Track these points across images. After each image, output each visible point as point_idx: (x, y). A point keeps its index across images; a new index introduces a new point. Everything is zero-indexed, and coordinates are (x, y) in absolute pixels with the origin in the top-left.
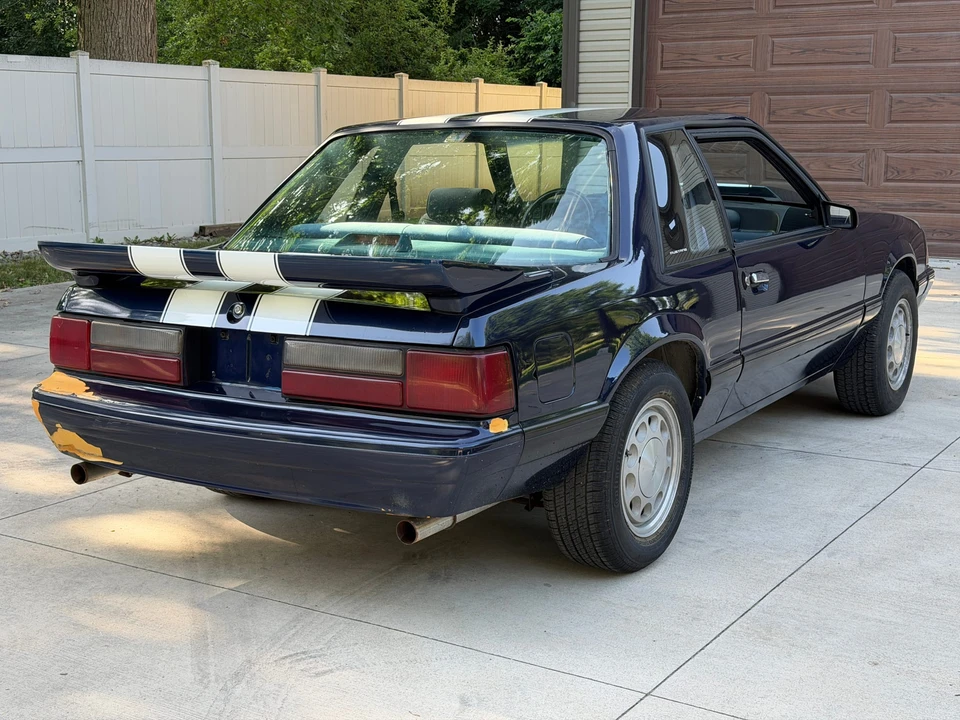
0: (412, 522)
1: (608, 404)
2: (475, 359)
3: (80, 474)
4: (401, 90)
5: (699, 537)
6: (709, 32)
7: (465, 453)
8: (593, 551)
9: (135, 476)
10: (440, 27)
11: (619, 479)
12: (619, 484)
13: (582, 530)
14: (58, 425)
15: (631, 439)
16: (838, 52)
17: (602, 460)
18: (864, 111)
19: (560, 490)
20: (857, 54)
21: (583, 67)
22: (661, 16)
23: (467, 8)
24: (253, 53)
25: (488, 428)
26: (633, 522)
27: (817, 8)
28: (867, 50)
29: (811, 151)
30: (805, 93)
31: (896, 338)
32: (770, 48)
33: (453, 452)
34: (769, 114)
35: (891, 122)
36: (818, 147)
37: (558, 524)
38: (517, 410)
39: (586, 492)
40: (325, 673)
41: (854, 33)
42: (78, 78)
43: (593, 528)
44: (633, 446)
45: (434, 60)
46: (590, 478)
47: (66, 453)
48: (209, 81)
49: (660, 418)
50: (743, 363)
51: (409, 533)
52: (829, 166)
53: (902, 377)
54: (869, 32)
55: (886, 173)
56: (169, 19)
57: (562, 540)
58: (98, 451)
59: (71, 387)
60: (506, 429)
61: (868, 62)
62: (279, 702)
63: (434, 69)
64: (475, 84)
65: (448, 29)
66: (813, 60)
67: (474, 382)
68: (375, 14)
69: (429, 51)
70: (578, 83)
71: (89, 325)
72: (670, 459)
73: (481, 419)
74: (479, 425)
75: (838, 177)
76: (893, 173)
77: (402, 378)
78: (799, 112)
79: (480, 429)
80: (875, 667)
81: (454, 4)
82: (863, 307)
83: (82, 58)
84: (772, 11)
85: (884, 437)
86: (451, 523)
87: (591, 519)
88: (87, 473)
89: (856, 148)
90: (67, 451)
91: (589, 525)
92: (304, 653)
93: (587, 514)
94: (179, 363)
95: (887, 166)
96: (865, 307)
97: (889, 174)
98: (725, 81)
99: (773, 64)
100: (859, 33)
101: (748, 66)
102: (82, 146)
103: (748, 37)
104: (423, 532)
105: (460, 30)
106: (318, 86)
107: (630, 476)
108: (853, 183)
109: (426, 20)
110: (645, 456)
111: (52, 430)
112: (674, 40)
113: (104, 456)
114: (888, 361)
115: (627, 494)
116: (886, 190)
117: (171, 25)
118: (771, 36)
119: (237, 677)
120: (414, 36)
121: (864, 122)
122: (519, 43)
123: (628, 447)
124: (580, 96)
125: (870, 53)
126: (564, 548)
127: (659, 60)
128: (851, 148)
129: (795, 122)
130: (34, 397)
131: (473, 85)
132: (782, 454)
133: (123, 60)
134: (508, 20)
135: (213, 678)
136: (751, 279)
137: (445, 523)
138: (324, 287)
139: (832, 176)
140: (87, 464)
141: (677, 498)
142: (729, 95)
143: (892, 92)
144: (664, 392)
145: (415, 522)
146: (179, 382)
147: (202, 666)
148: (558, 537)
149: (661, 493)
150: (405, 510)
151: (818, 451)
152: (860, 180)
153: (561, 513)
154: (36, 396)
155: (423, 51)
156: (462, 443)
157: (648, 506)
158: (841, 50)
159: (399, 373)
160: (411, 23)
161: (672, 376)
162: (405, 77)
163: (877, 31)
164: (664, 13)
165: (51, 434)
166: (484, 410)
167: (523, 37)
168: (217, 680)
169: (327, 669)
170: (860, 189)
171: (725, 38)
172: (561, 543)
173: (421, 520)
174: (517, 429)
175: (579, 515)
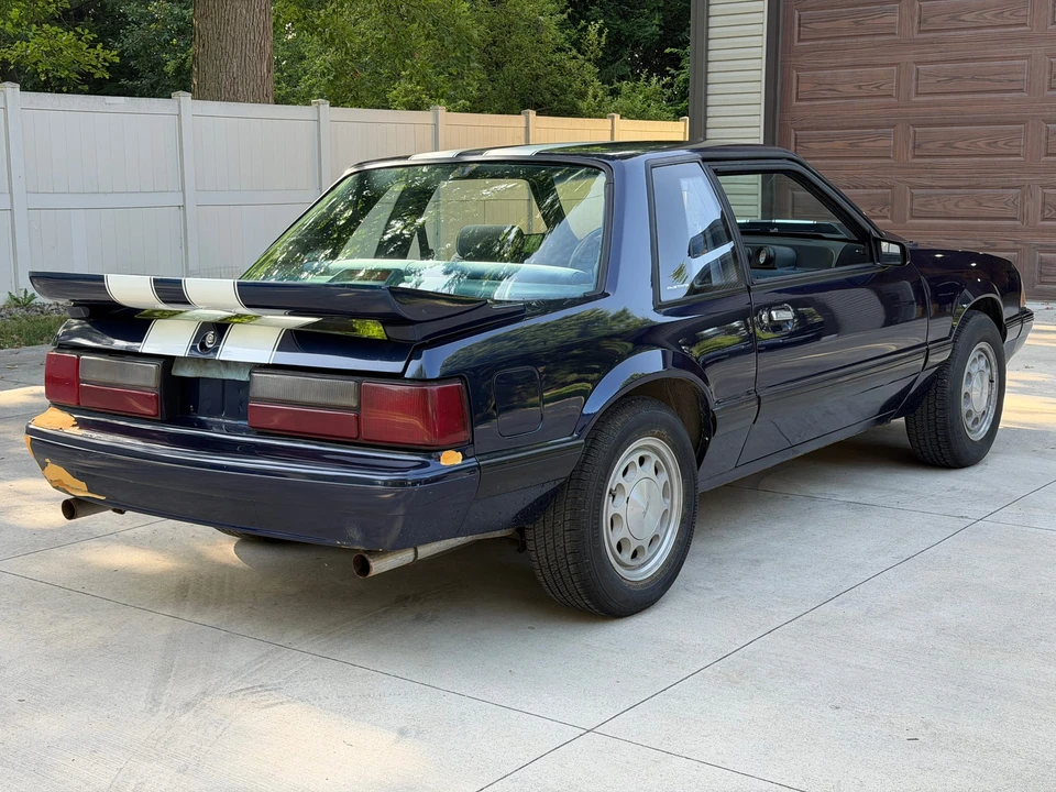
0: (366, 556)
1: (583, 441)
2: (426, 390)
3: (71, 509)
4: (527, 128)
5: (709, 585)
6: (848, 60)
7: (414, 484)
8: (575, 593)
9: (128, 513)
10: (589, 60)
13: (563, 571)
14: (47, 460)
15: (616, 478)
16: (989, 80)
17: (580, 499)
18: (1017, 144)
19: (539, 529)
20: (1010, 81)
21: (711, 100)
22: (796, 44)
23: (623, 38)
24: (385, 91)
25: (439, 460)
26: (621, 565)
27: (965, 32)
28: (1020, 77)
29: (959, 187)
30: (952, 125)
31: (975, 383)
32: (914, 76)
33: (402, 483)
34: (914, 148)
35: (1048, 155)
36: (967, 183)
37: (540, 564)
38: (473, 443)
39: (564, 531)
40: (275, 704)
41: (1005, 58)
42: (180, 120)
43: (572, 568)
44: (619, 485)
45: (582, 95)
46: (568, 516)
47: (57, 488)
48: (318, 121)
49: (655, 458)
50: (759, 404)
51: (364, 567)
52: (980, 204)
53: (985, 427)
54: (1022, 58)
55: (1043, 211)
56: (303, 58)
57: (546, 581)
58: (83, 485)
59: (60, 422)
60: (460, 462)
61: (1021, 90)
62: (220, 730)
63: (582, 105)
64: (610, 121)
65: (598, 62)
66: (960, 89)
67: (425, 416)
68: (519, 47)
69: (577, 85)
70: (706, 117)
71: (78, 360)
72: (669, 501)
73: (431, 451)
74: (430, 458)
75: (989, 215)
76: (1051, 211)
77: (358, 409)
78: (946, 145)
79: (431, 461)
80: (836, 711)
81: (604, 35)
82: (926, 349)
83: (184, 99)
84: (916, 36)
85: (953, 489)
86: (412, 558)
87: (570, 558)
88: (77, 508)
89: (1010, 184)
90: (58, 485)
91: (568, 565)
92: (260, 686)
93: (566, 554)
94: (156, 397)
95: (1044, 204)
96: (928, 350)
97: (1047, 212)
98: (865, 112)
99: (917, 94)
100: (1013, 58)
101: (891, 96)
102: (183, 191)
103: (892, 65)
104: (379, 566)
105: (615, 62)
106: (436, 125)
107: (616, 516)
108: (1007, 222)
109: (574, 52)
110: (634, 496)
111: (43, 466)
112: (810, 69)
113: (89, 491)
114: (965, 408)
115: (611, 537)
116: (1043, 230)
117: (305, 62)
118: (914, 63)
119: (188, 705)
120: (561, 69)
121: (1018, 155)
122: (679, 75)
123: (611, 486)
124: (709, 131)
125: (1023, 80)
126: (547, 590)
127: (794, 92)
128: (1006, 184)
129: (941, 156)
130: (27, 433)
131: (609, 121)
132: (833, 505)
133: (237, 101)
134: (667, 51)
135: (163, 707)
136: (770, 317)
137: (405, 557)
138: (290, 315)
139: (984, 215)
140: (78, 500)
141: (677, 542)
142: (870, 127)
143: (1048, 122)
144: (656, 431)
145: (370, 556)
146: (156, 416)
147: (156, 697)
148: (542, 579)
149: (656, 537)
150: (359, 543)
151: (874, 503)
152: (1014, 219)
153: (542, 553)
154: (30, 431)
155: (570, 86)
156: (411, 475)
157: (641, 549)
158: (992, 78)
159: (355, 405)
160: (557, 57)
161: (666, 414)
162: (532, 113)
163: (1030, 56)
164: (799, 40)
165: (43, 469)
166: (436, 441)
167: (683, 68)
168: (166, 709)
169: (278, 701)
170: (1014, 229)
171: (865, 65)
172: (544, 584)
173: (376, 553)
174: (472, 462)
175: (558, 555)
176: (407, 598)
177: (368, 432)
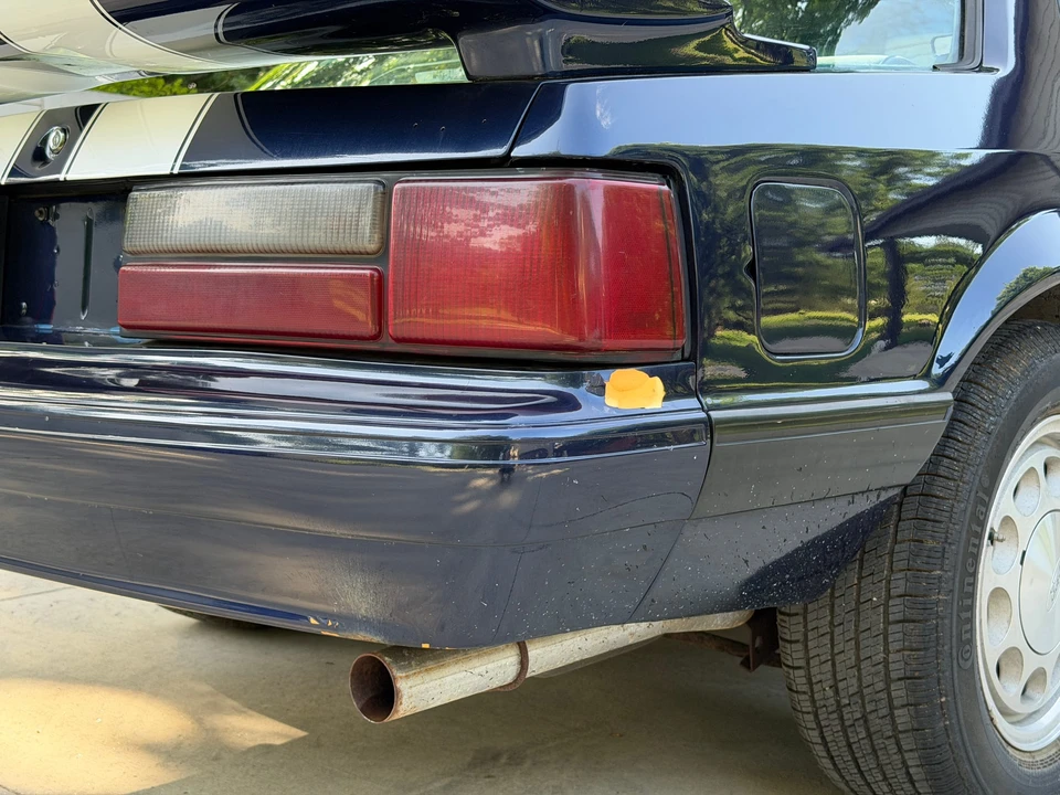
0: (387, 660)
1: (948, 396)
2: (570, 190)
8: (901, 776)
11: (972, 595)
12: (971, 608)
13: (876, 722)
15: (1003, 504)
17: (930, 543)
19: (819, 616)
25: (602, 393)
26: (1005, 712)
37: (813, 701)
39: (887, 623)
43: (902, 717)
44: (1007, 521)
46: (899, 586)
51: (379, 694)
57: (825, 743)
60: (657, 405)
73: (583, 366)
74: (576, 382)
79: (578, 392)
87: (899, 692)
91: (892, 708)
93: (888, 681)
104: (420, 691)
107: (999, 594)
110: (1036, 548)
115: (992, 638)
123: (994, 521)
126: (826, 763)
137: (491, 670)
145: (396, 661)
148: (814, 736)
150: (367, 624)
153: (821, 672)
156: (520, 427)
157: (1039, 676)
159: (372, 246)
166: (593, 338)
172: (819, 750)
173: (412, 654)
174: (687, 409)
175: (867, 680)
176: (496, 757)
177: (406, 322)
